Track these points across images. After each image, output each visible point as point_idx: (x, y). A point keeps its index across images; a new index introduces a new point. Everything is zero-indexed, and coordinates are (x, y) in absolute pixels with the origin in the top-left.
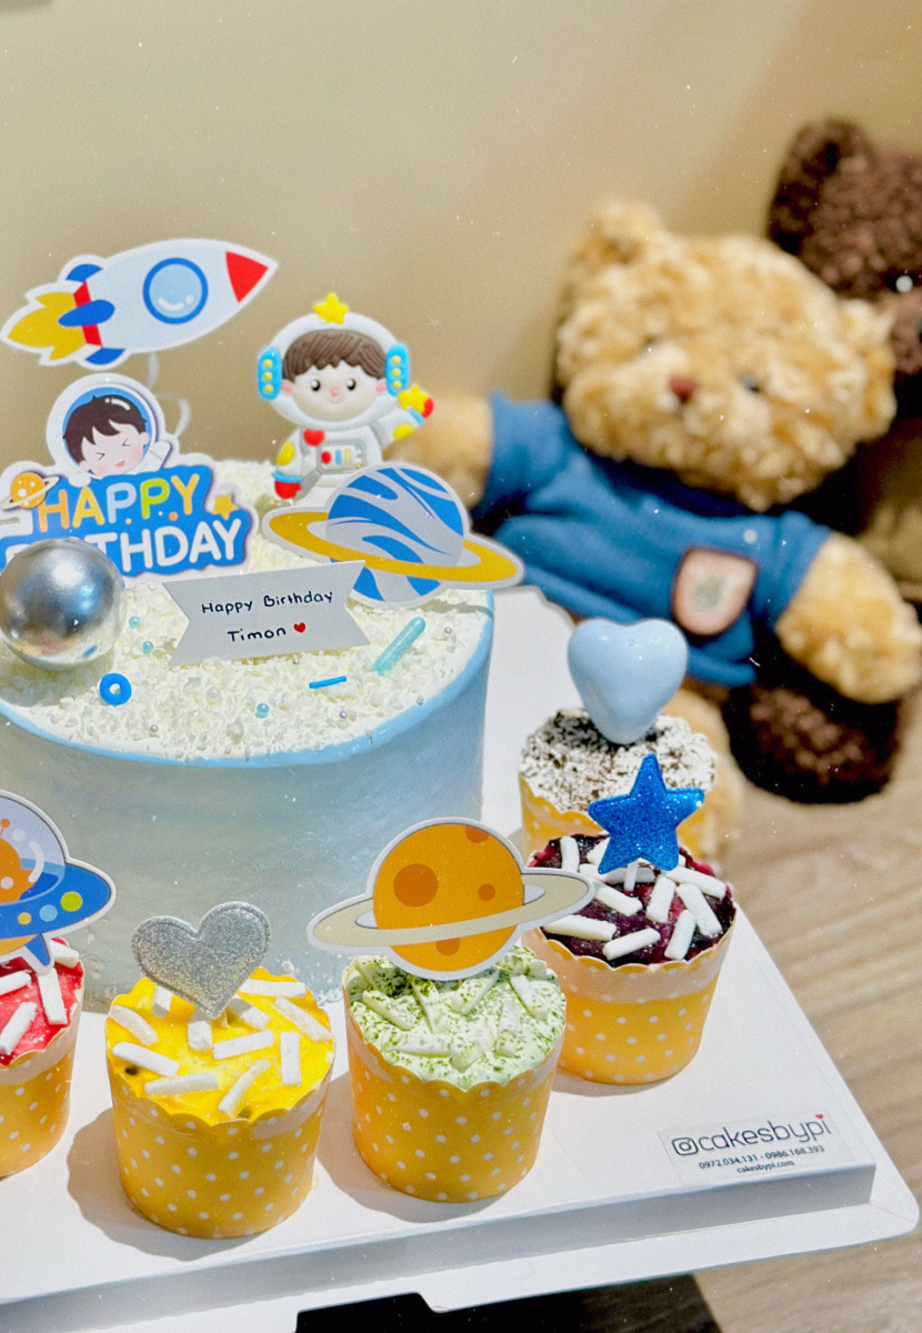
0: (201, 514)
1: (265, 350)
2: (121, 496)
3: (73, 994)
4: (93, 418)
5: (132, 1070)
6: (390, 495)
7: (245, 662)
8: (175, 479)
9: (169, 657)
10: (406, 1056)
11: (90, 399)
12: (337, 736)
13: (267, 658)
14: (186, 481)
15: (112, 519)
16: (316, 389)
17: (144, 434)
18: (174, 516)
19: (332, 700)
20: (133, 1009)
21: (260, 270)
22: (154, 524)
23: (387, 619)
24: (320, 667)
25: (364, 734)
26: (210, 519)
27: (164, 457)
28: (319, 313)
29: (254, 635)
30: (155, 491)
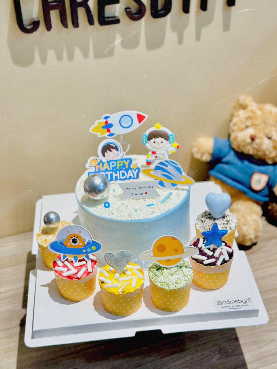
0: (130, 168)
1: (144, 134)
2: (113, 164)
3: (94, 266)
4: (107, 148)
5: (103, 282)
6: (167, 166)
7: (135, 200)
8: (124, 161)
9: (119, 198)
11: (107, 144)
13: (140, 199)
14: (126, 161)
15: (111, 169)
16: (154, 143)
17: (118, 152)
18: (124, 169)
19: (151, 209)
20: (105, 270)
21: (144, 117)
22: (120, 170)
23: (166, 192)
24: (150, 202)
26: (131, 169)
27: (122, 156)
28: (155, 127)
29: (137, 194)
30: (120, 163)
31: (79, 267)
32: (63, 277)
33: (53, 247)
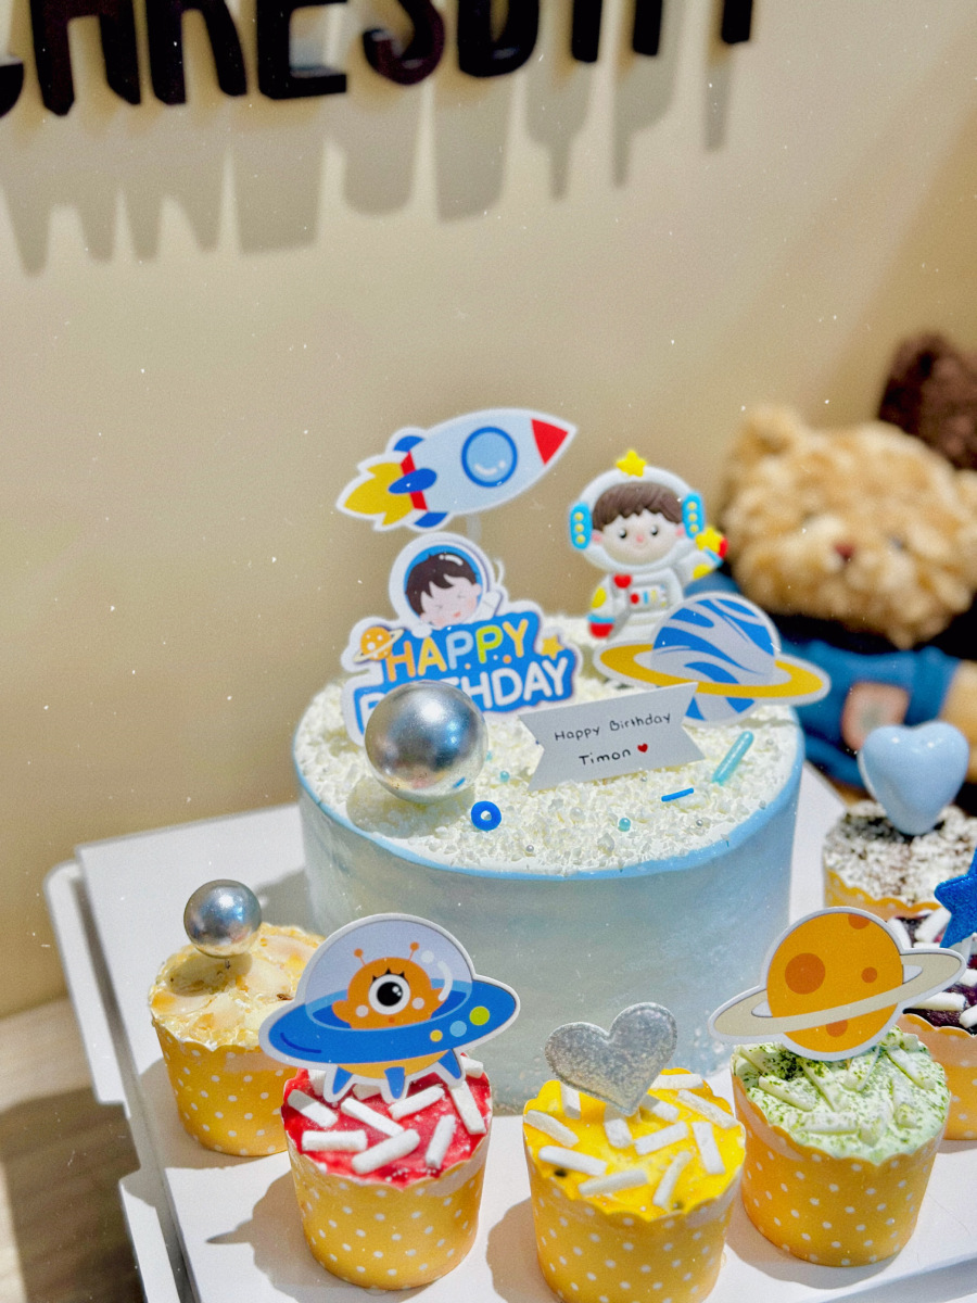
0: (532, 655)
1: (576, 504)
2: (460, 643)
3: (484, 1103)
4: (429, 574)
5: (561, 1173)
6: (707, 623)
7: (596, 784)
8: (507, 626)
9: (527, 784)
10: (815, 1136)
11: (426, 557)
12: (697, 843)
13: (614, 779)
14: (516, 627)
15: (453, 665)
16: (623, 537)
17: (476, 586)
18: (507, 659)
19: (683, 811)
20: (547, 1113)
21: (559, 435)
22: (491, 667)
23: (710, 737)
24: (666, 783)
25: (720, 838)
26: (539, 659)
27: (495, 605)
28: (621, 468)
29: (602, 758)
30: (489, 637)
31: (418, 1118)
32: (356, 1180)
33: (285, 1041)
